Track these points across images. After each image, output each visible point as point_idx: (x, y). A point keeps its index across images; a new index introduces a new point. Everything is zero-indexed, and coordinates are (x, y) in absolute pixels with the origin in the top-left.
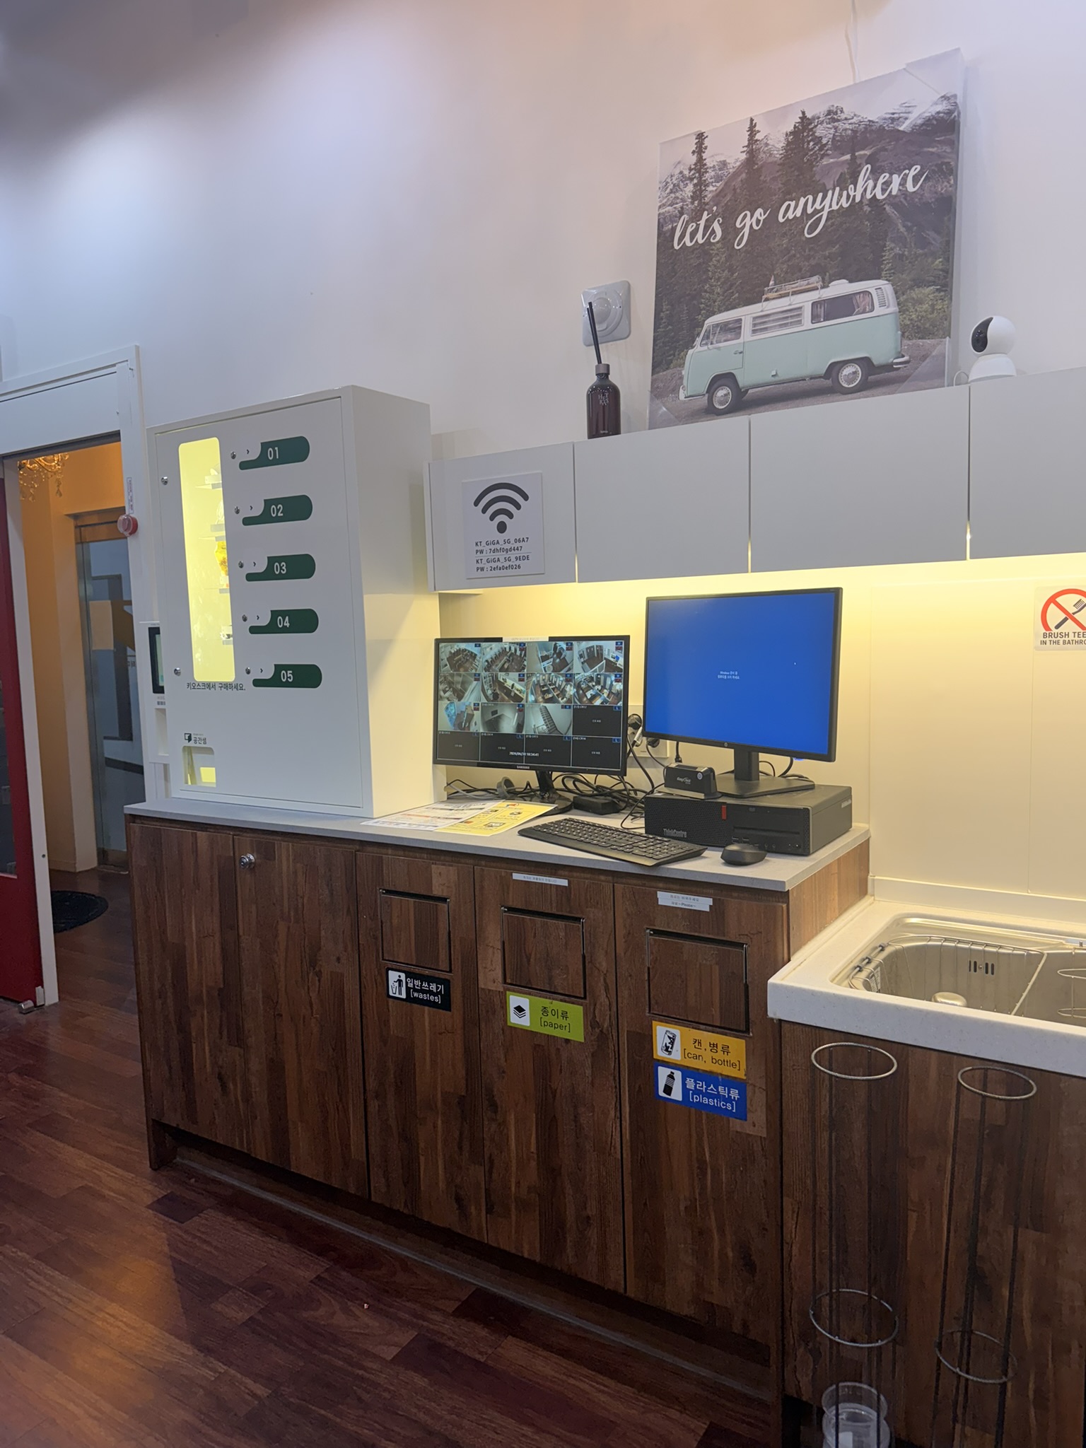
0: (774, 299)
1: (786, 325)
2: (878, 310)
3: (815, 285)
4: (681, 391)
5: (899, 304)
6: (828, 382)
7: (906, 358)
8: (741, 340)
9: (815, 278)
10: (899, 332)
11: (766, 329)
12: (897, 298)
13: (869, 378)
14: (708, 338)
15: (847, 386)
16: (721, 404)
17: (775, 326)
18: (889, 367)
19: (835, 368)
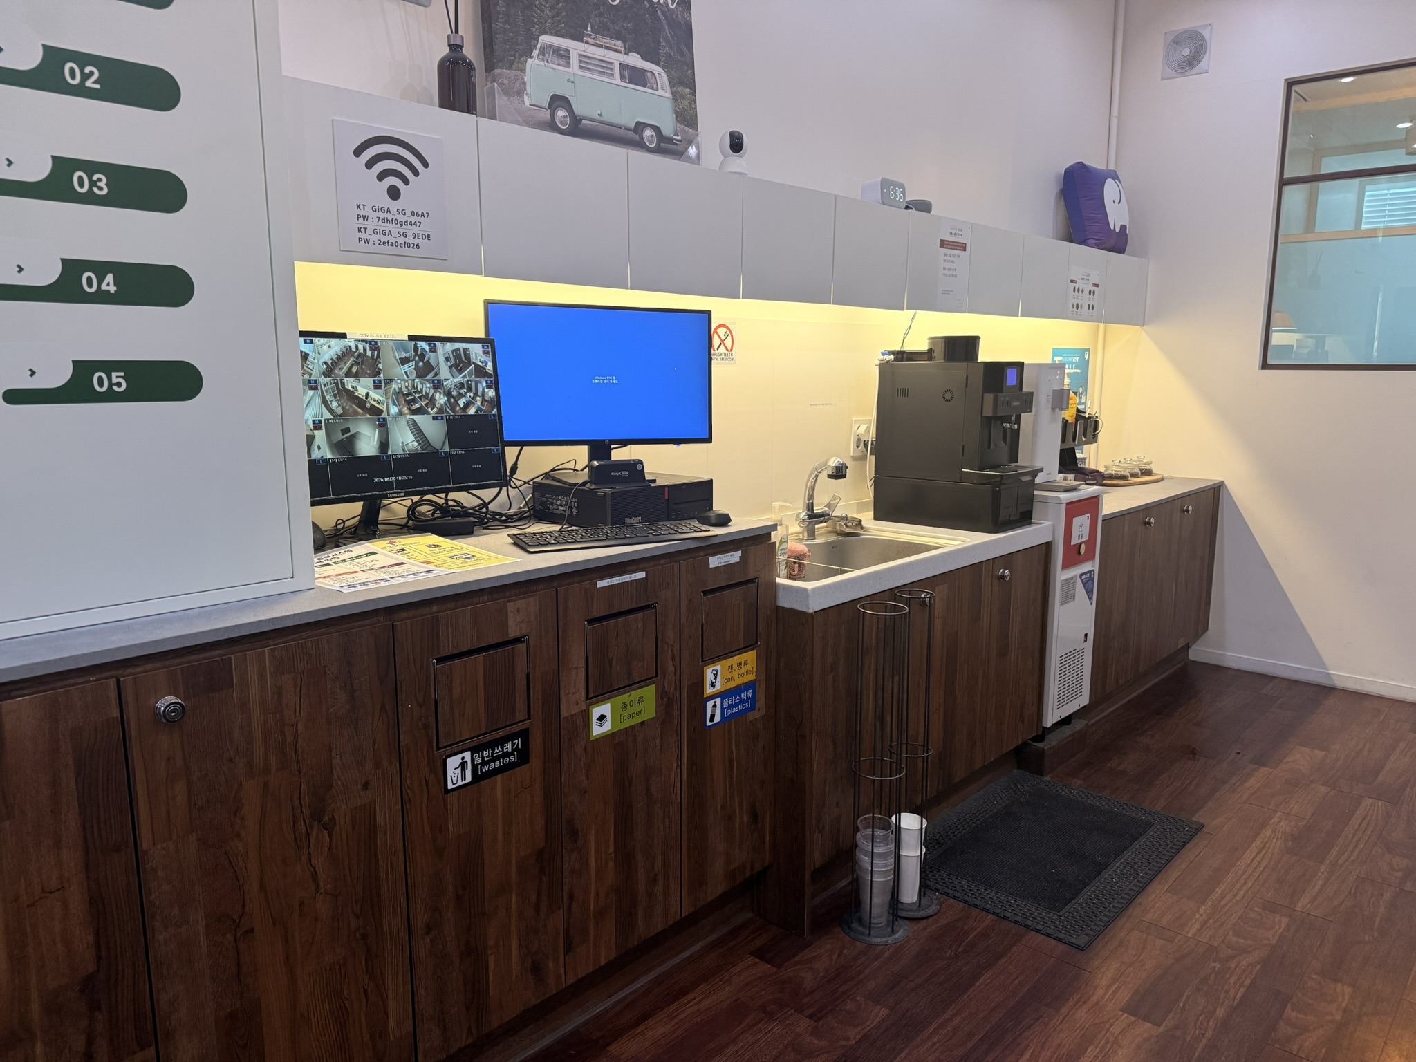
0: (592, 45)
1: (603, 73)
2: (660, 92)
3: (619, 48)
4: (525, 97)
5: (672, 93)
6: (637, 137)
7: (679, 138)
8: (570, 70)
9: (619, 43)
10: (674, 116)
11: (589, 69)
12: (671, 88)
13: (662, 144)
14: (544, 55)
15: (648, 145)
16: (562, 123)
17: (596, 70)
18: (670, 140)
19: (640, 127)
